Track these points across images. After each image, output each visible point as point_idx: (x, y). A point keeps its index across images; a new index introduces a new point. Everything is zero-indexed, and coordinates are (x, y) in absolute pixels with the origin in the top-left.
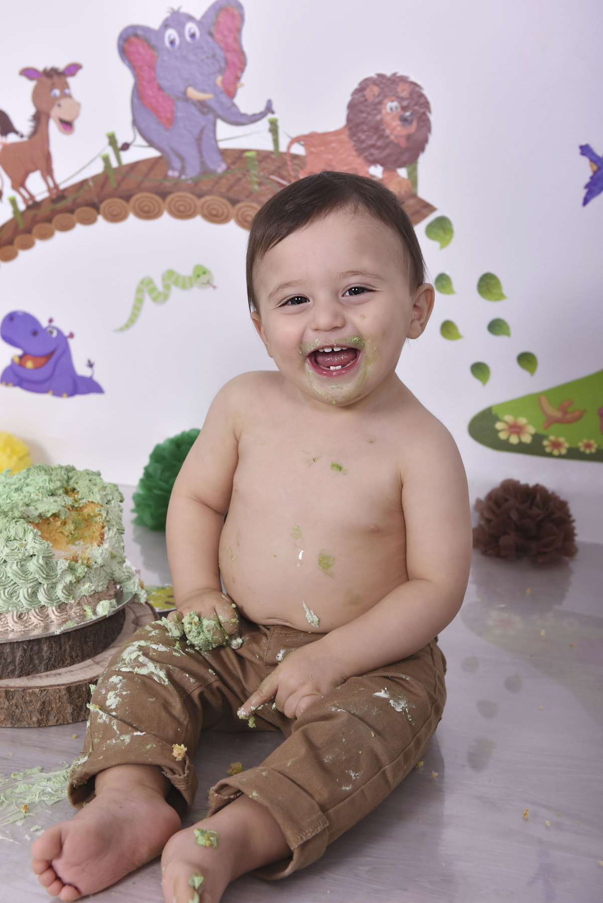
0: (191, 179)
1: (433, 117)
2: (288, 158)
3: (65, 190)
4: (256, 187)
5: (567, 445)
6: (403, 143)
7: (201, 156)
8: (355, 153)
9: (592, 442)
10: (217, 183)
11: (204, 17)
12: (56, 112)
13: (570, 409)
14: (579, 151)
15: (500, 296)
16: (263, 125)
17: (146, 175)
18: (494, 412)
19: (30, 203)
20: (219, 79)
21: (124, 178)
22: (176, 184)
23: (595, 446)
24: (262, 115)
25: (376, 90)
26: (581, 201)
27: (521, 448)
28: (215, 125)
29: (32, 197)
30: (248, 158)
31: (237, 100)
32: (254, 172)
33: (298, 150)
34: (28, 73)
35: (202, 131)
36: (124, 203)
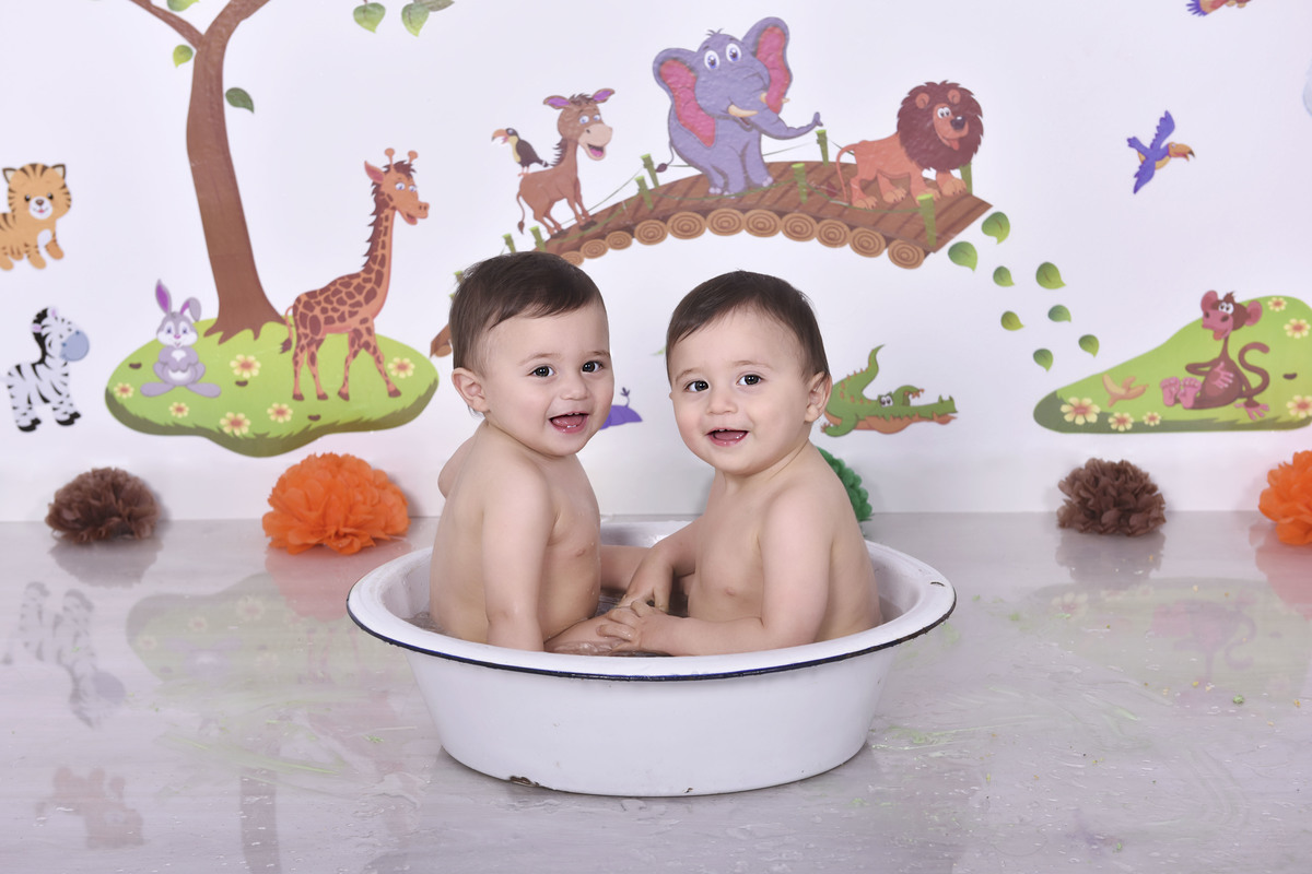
0: (736, 195)
1: (985, 120)
2: (838, 167)
3: (594, 216)
4: (804, 198)
5: (1132, 420)
6: (956, 146)
7: (745, 172)
8: (906, 158)
9: (1156, 414)
10: (763, 196)
11: (745, 38)
12: (584, 139)
13: (1133, 386)
14: (1127, 143)
15: (1060, 284)
16: (812, 136)
17: (685, 195)
18: (1059, 395)
19: (556, 231)
20: (764, 95)
21: (661, 199)
22: (718, 201)
23: (1159, 417)
24: (808, 129)
25: (926, 97)
26: (1132, 189)
27: (1088, 428)
28: (760, 140)
29: (557, 225)
30: (794, 170)
31: (781, 115)
32: (802, 183)
33: (848, 158)
34: (553, 101)
35: (745, 147)
36: (662, 224)
